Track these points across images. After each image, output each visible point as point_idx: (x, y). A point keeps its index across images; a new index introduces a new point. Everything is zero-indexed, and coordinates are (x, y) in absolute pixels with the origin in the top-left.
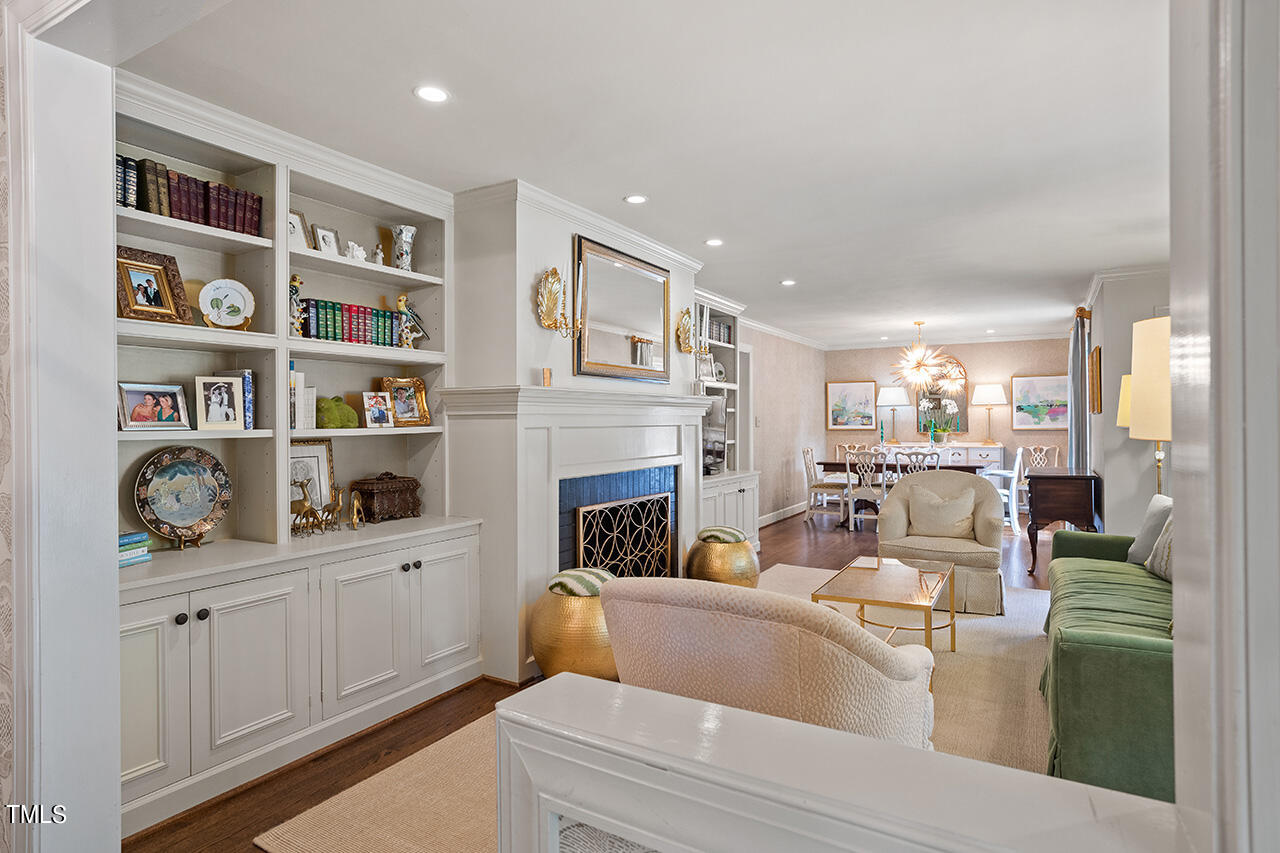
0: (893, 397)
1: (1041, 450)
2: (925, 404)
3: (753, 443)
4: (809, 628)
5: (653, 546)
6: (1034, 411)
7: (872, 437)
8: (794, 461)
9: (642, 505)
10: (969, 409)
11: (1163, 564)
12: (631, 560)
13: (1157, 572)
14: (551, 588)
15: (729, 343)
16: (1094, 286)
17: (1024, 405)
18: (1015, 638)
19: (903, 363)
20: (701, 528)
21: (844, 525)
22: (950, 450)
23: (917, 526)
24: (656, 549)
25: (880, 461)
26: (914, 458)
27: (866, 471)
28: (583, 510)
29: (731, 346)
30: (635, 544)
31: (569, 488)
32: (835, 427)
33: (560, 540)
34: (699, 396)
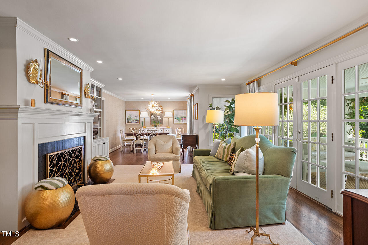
0: (144, 115)
1: (180, 129)
2: (153, 117)
3: (105, 128)
4: (170, 194)
5: (76, 165)
6: (178, 119)
7: (139, 126)
8: (117, 133)
9: (73, 151)
10: (164, 118)
11: (220, 155)
12: (69, 171)
13: (218, 157)
14: (36, 188)
15: (99, 96)
16: (196, 88)
17: (176, 117)
18: (186, 178)
19: (149, 105)
20: (93, 157)
21: (133, 151)
22: (160, 129)
23: (158, 151)
24: (77, 166)
25: (143, 133)
26: (152, 131)
27: (139, 136)
28: (49, 155)
29: (100, 98)
30: (70, 165)
31: (42, 147)
32: (128, 123)
33: (39, 168)
34: (92, 113)
